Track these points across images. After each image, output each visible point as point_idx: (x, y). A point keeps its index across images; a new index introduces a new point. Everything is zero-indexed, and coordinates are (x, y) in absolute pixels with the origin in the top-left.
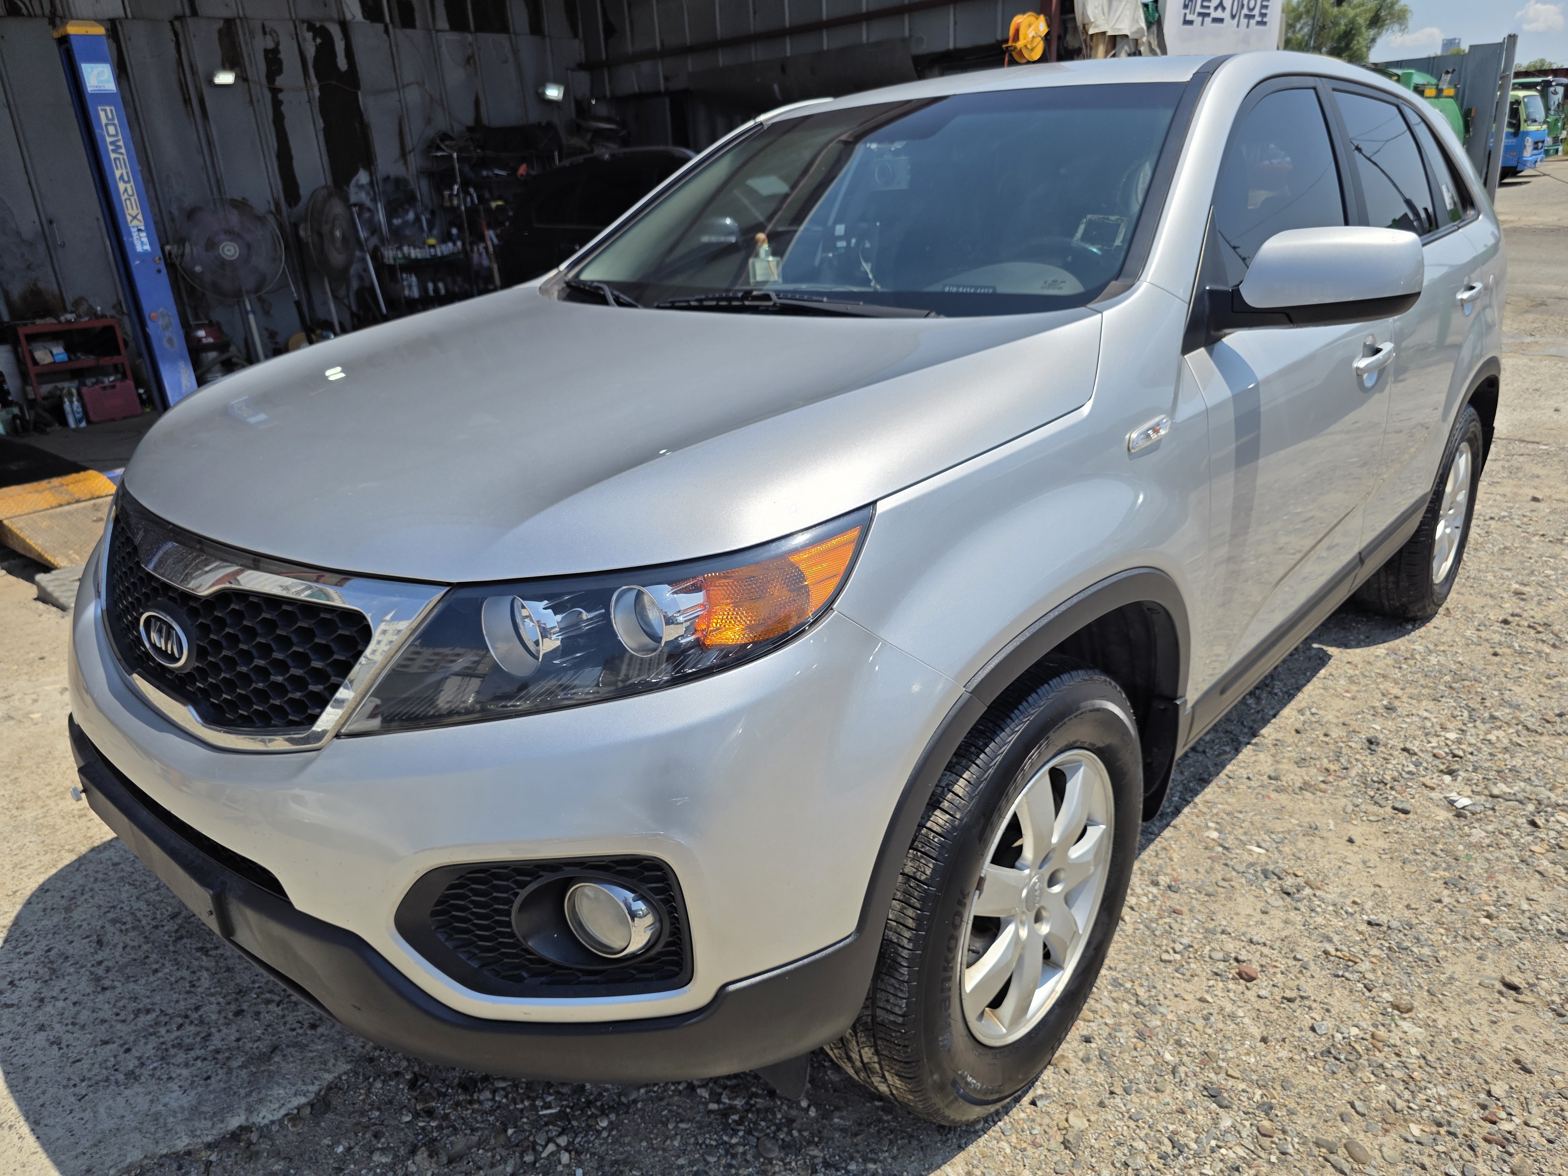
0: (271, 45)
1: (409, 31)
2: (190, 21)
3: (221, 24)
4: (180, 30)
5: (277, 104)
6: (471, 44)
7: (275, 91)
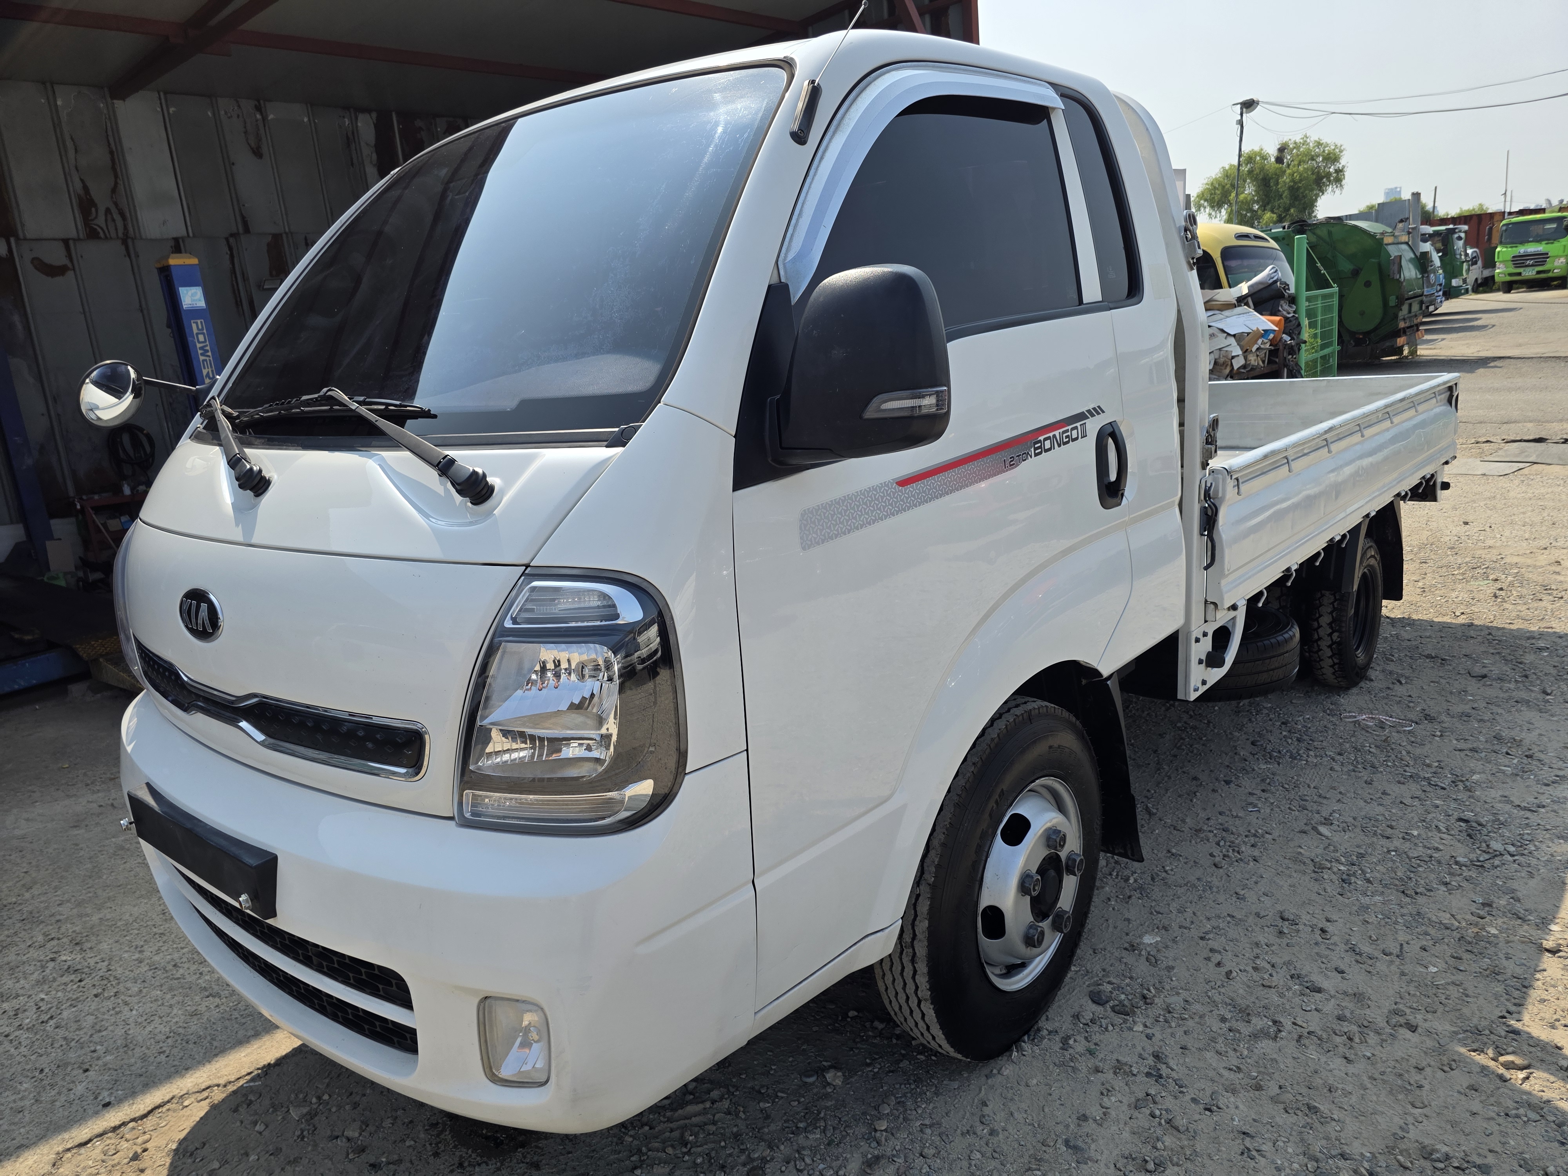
2: (243, 238)
3: (270, 238)
4: (234, 246)
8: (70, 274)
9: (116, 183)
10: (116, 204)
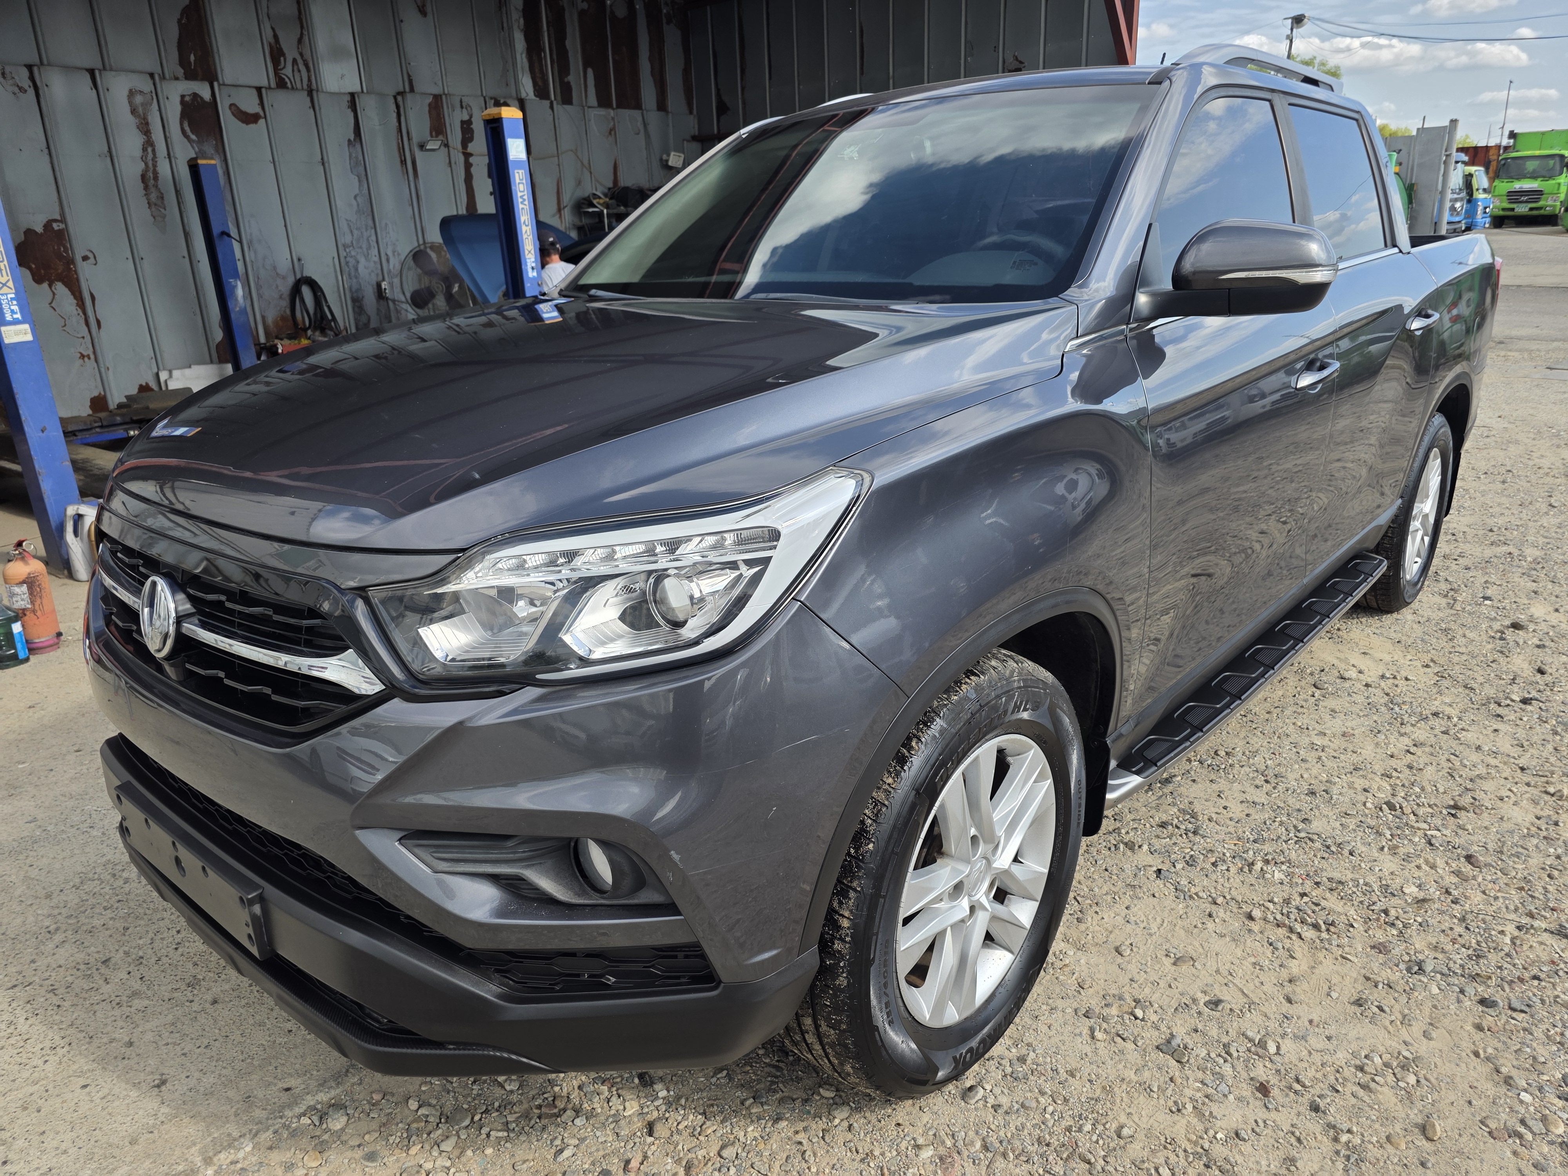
0: (466, 117)
1: (567, 107)
2: (409, 96)
3: (430, 99)
4: (401, 104)
5: (468, 166)
6: (613, 119)
7: (467, 156)
8: (262, 122)
9: (302, 34)
10: (301, 55)
